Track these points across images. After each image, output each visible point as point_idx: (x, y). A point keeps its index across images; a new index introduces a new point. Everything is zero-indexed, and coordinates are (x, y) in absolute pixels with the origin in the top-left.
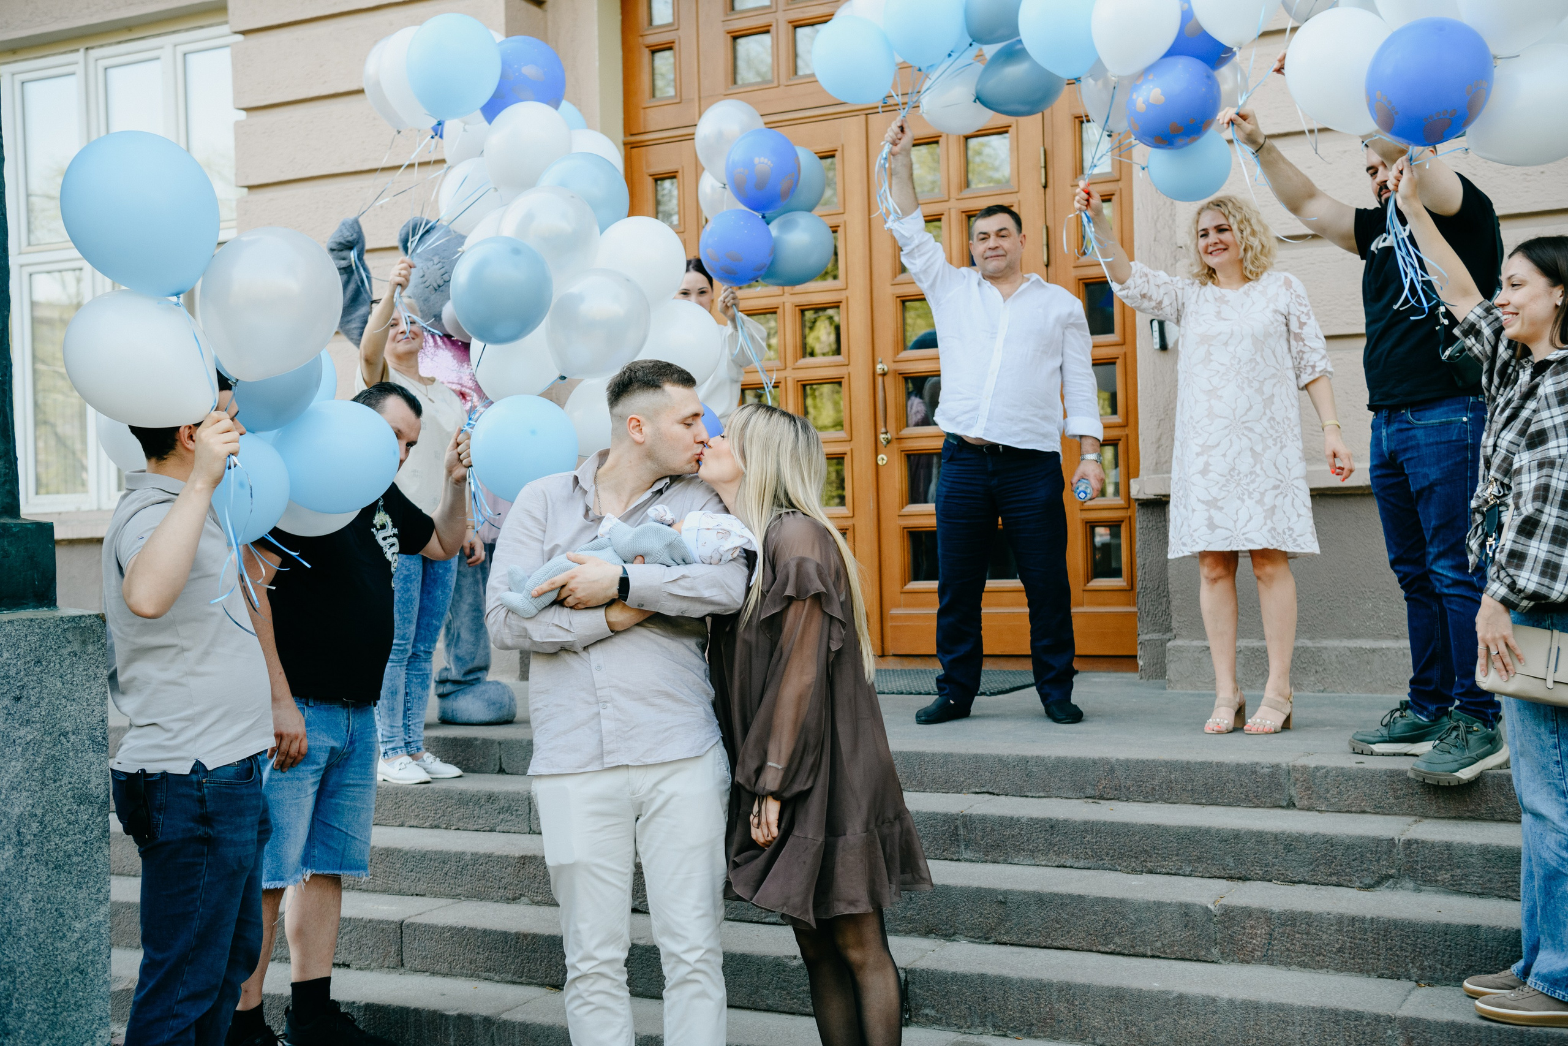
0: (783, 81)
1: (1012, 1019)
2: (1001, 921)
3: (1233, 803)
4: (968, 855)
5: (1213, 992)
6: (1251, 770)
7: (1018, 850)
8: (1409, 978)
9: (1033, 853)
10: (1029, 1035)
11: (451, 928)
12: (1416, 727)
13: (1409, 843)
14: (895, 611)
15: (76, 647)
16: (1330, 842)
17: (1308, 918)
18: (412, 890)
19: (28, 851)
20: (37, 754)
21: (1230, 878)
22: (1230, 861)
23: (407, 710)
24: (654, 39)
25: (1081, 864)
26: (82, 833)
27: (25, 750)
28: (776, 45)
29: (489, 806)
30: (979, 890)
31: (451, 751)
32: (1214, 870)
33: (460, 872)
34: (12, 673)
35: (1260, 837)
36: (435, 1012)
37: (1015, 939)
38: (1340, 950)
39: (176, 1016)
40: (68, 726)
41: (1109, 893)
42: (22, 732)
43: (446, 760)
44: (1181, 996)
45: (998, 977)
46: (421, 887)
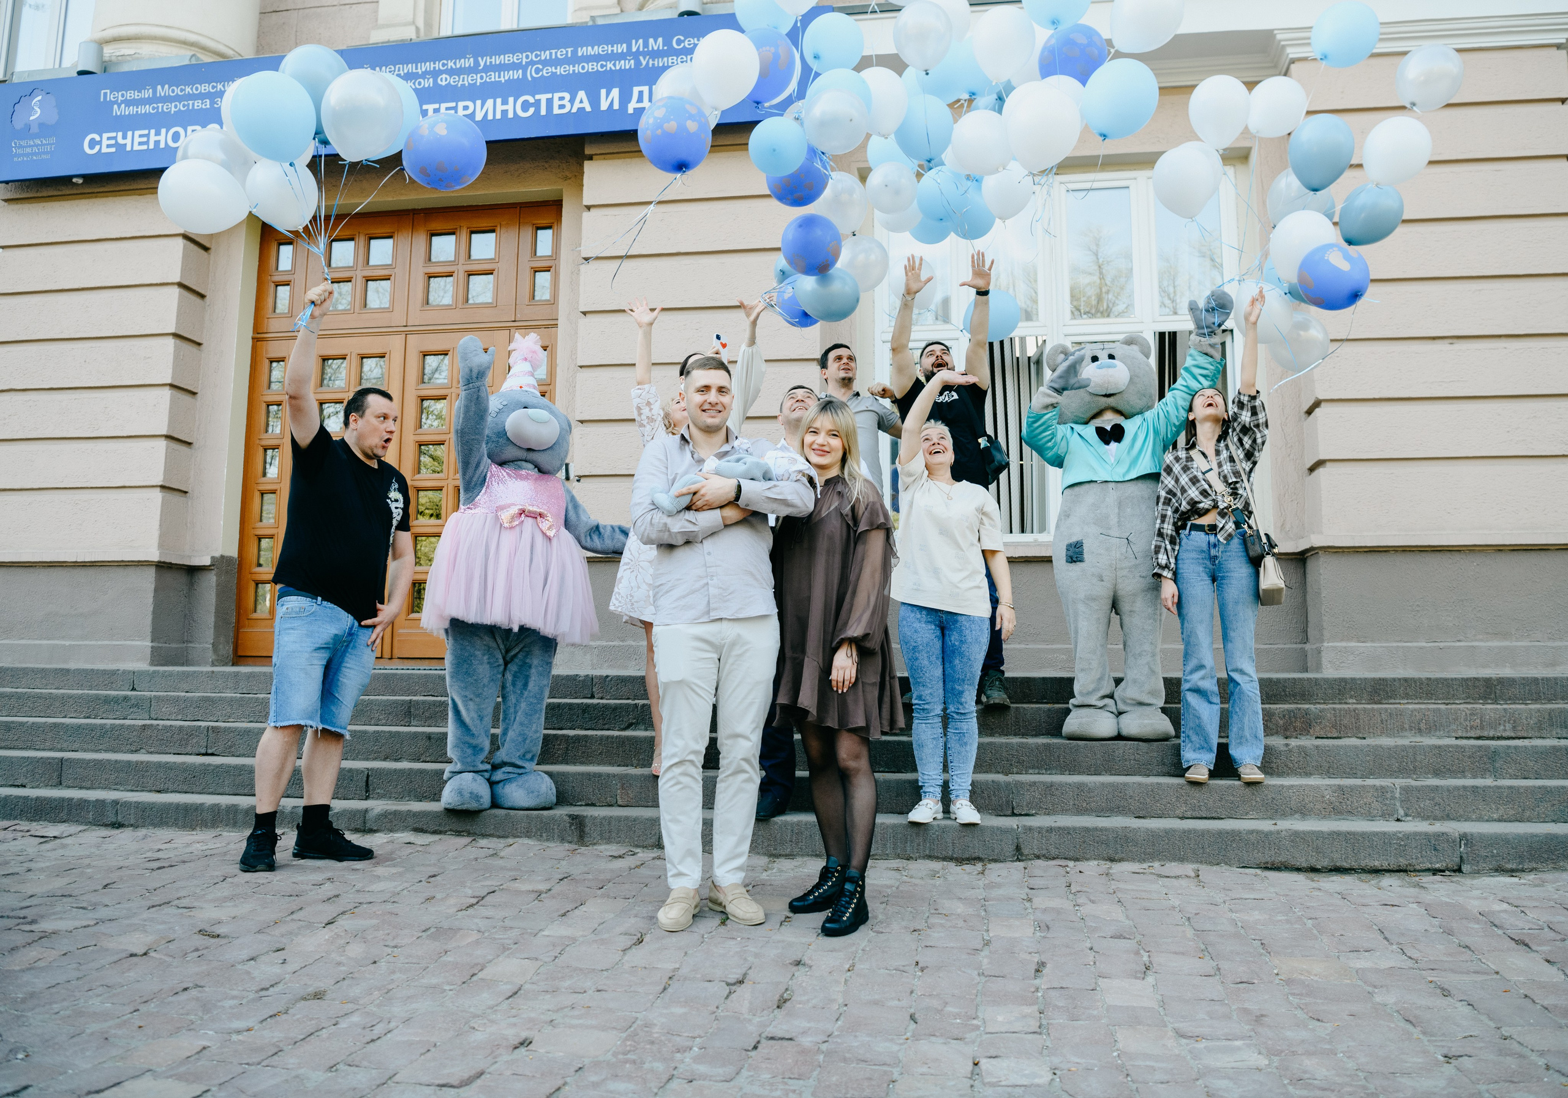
0: (357, 310)
1: (425, 793)
2: (427, 749)
3: (564, 696)
4: (414, 723)
6: (573, 679)
8: (632, 765)
10: (434, 800)
11: (94, 760)
14: (401, 631)
16: (605, 707)
17: (586, 738)
18: (70, 748)
21: (554, 729)
22: (554, 719)
24: (277, 278)
28: (354, 289)
29: (124, 704)
30: (416, 733)
33: (102, 736)
35: (571, 707)
36: (81, 799)
37: (433, 759)
38: (601, 753)
45: (419, 770)
46: (76, 746)
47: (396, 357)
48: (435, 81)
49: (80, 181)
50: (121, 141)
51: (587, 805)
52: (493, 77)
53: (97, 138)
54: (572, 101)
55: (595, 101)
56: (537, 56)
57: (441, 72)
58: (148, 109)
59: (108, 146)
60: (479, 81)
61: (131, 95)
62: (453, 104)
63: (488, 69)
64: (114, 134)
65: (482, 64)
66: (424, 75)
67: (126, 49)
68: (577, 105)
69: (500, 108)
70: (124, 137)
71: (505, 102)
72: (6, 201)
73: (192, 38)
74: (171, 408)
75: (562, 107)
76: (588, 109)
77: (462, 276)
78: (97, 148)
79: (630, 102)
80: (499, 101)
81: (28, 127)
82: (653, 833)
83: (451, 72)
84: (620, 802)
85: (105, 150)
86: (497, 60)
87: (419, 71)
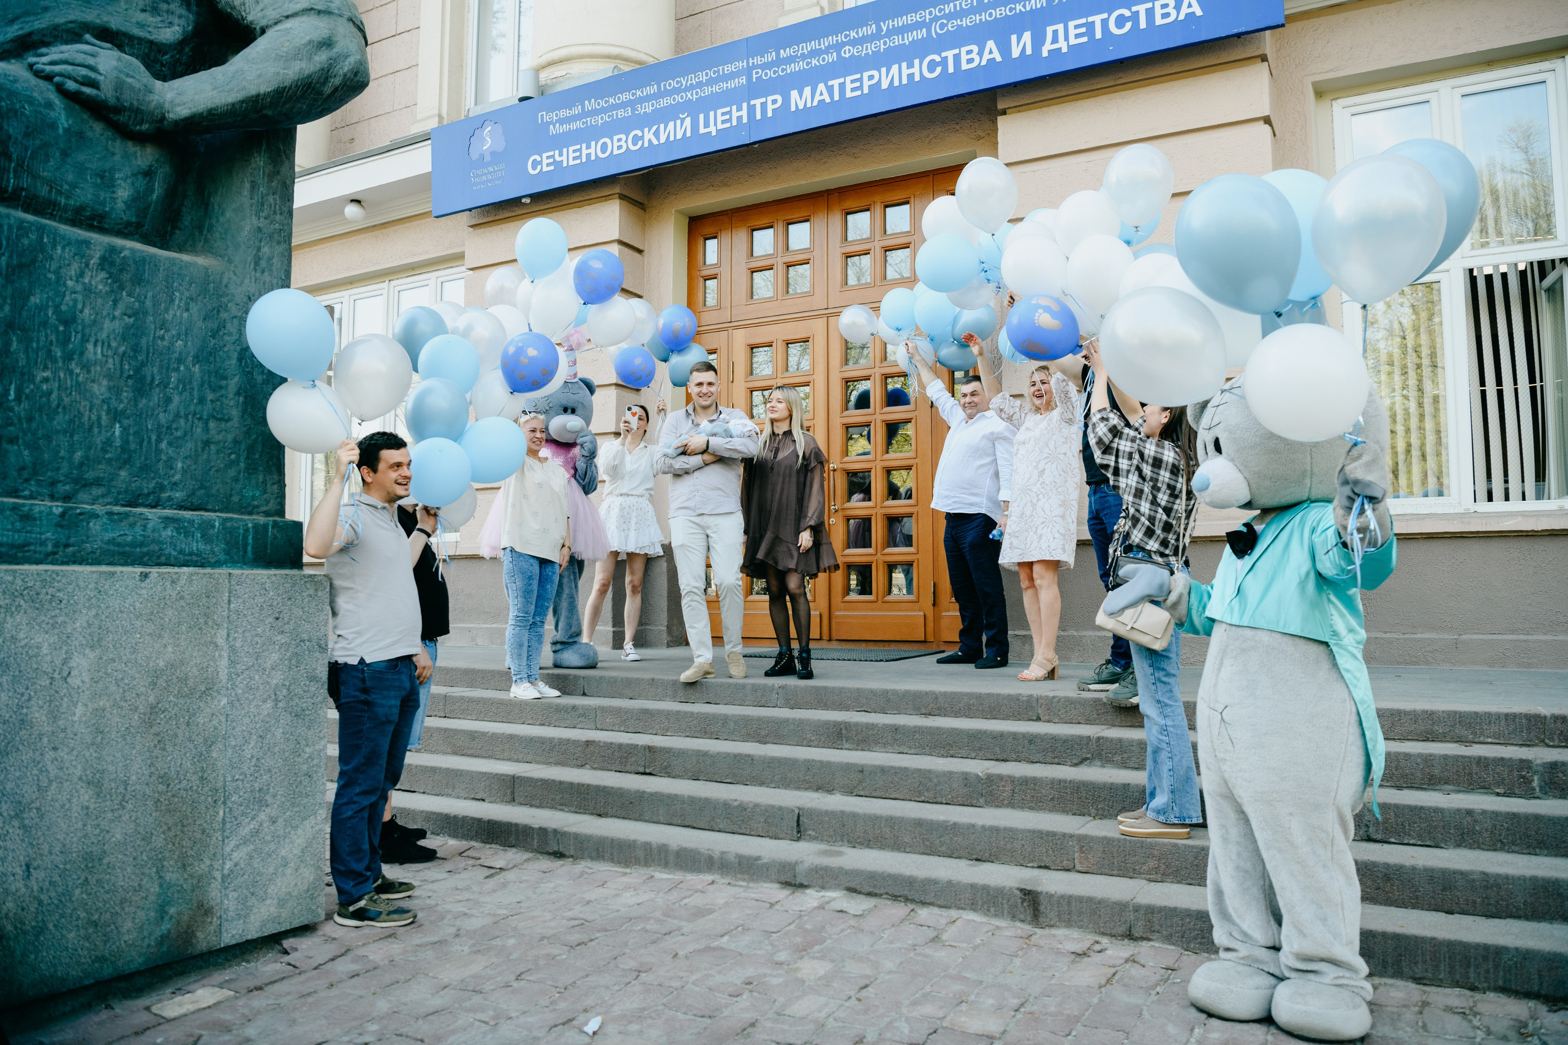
0: (780, 297)
1: (859, 837)
2: (860, 782)
3: (1006, 718)
4: (847, 746)
5: (973, 821)
6: (1016, 698)
7: (877, 743)
8: (1090, 815)
9: (885, 745)
10: (869, 846)
11: (541, 780)
12: (1114, 674)
13: (1099, 739)
14: (837, 613)
15: (312, 592)
16: (1054, 738)
17: (1035, 780)
19: (280, 705)
20: (287, 650)
21: (997, 760)
22: (997, 750)
23: (529, 656)
24: (705, 273)
25: (913, 751)
26: (312, 698)
27: (280, 648)
28: (776, 276)
29: (573, 713)
30: (847, 764)
31: (558, 682)
32: (989, 756)
33: (551, 750)
34: (275, 603)
35: (1015, 736)
36: (526, 826)
37: (867, 793)
38: (1052, 799)
39: (355, 803)
40: (305, 636)
41: (923, 767)
42: (279, 638)
43: (552, 687)
44: (955, 824)
45: (851, 813)
46: (530, 758)
47: (819, 341)
48: (839, 55)
49: (528, 201)
50: (558, 159)
51: (1040, 867)
52: (897, 40)
53: (539, 159)
54: (980, 54)
55: (1005, 49)
56: (940, 10)
57: (844, 44)
58: (579, 124)
59: (548, 165)
60: (882, 46)
61: (564, 113)
62: (858, 76)
63: (890, 33)
64: (551, 153)
65: (885, 29)
66: (827, 50)
67: (558, 71)
68: (986, 56)
69: (906, 72)
70: (561, 155)
71: (910, 66)
72: (472, 226)
73: (615, 51)
74: (617, 406)
75: (970, 61)
76: (999, 59)
77: (879, 252)
78: (539, 167)
79: (1043, 44)
80: (904, 65)
81: (482, 157)
82: (1123, 920)
83: (854, 43)
84: (1078, 867)
85: (545, 169)
86: (899, 22)
87: (823, 47)
